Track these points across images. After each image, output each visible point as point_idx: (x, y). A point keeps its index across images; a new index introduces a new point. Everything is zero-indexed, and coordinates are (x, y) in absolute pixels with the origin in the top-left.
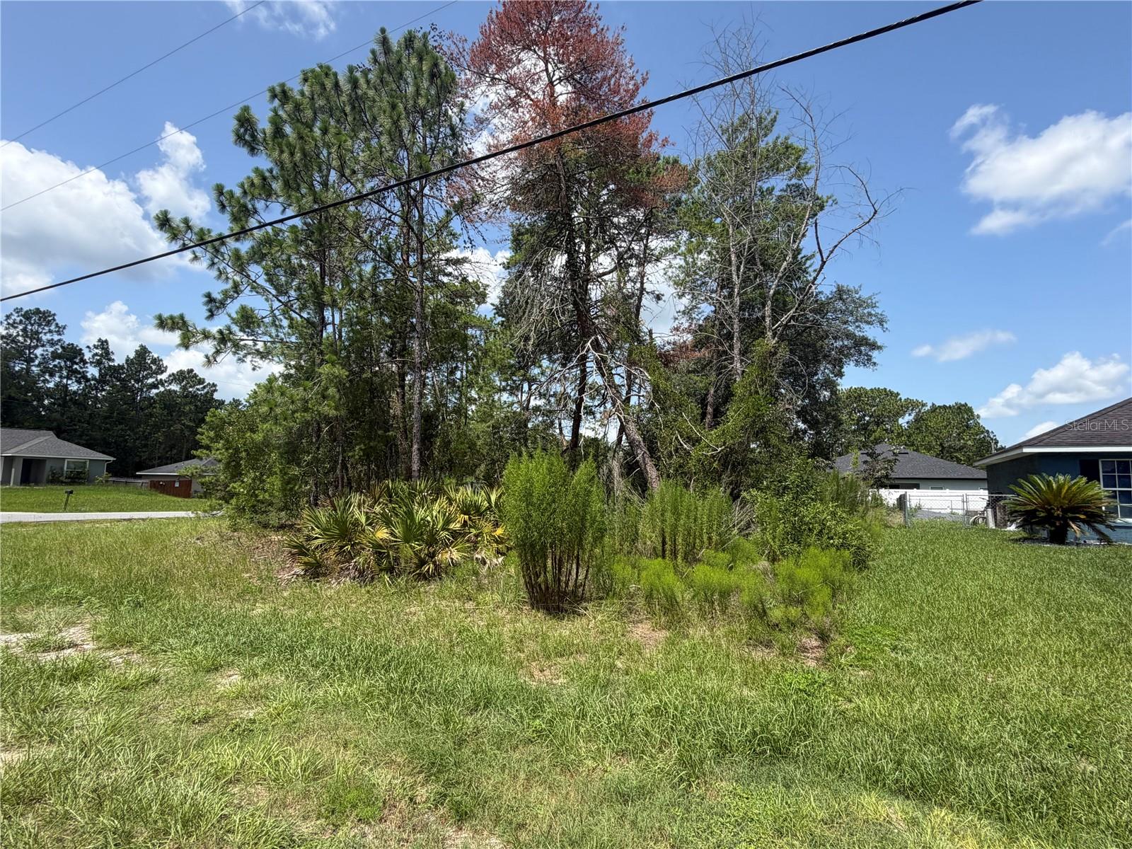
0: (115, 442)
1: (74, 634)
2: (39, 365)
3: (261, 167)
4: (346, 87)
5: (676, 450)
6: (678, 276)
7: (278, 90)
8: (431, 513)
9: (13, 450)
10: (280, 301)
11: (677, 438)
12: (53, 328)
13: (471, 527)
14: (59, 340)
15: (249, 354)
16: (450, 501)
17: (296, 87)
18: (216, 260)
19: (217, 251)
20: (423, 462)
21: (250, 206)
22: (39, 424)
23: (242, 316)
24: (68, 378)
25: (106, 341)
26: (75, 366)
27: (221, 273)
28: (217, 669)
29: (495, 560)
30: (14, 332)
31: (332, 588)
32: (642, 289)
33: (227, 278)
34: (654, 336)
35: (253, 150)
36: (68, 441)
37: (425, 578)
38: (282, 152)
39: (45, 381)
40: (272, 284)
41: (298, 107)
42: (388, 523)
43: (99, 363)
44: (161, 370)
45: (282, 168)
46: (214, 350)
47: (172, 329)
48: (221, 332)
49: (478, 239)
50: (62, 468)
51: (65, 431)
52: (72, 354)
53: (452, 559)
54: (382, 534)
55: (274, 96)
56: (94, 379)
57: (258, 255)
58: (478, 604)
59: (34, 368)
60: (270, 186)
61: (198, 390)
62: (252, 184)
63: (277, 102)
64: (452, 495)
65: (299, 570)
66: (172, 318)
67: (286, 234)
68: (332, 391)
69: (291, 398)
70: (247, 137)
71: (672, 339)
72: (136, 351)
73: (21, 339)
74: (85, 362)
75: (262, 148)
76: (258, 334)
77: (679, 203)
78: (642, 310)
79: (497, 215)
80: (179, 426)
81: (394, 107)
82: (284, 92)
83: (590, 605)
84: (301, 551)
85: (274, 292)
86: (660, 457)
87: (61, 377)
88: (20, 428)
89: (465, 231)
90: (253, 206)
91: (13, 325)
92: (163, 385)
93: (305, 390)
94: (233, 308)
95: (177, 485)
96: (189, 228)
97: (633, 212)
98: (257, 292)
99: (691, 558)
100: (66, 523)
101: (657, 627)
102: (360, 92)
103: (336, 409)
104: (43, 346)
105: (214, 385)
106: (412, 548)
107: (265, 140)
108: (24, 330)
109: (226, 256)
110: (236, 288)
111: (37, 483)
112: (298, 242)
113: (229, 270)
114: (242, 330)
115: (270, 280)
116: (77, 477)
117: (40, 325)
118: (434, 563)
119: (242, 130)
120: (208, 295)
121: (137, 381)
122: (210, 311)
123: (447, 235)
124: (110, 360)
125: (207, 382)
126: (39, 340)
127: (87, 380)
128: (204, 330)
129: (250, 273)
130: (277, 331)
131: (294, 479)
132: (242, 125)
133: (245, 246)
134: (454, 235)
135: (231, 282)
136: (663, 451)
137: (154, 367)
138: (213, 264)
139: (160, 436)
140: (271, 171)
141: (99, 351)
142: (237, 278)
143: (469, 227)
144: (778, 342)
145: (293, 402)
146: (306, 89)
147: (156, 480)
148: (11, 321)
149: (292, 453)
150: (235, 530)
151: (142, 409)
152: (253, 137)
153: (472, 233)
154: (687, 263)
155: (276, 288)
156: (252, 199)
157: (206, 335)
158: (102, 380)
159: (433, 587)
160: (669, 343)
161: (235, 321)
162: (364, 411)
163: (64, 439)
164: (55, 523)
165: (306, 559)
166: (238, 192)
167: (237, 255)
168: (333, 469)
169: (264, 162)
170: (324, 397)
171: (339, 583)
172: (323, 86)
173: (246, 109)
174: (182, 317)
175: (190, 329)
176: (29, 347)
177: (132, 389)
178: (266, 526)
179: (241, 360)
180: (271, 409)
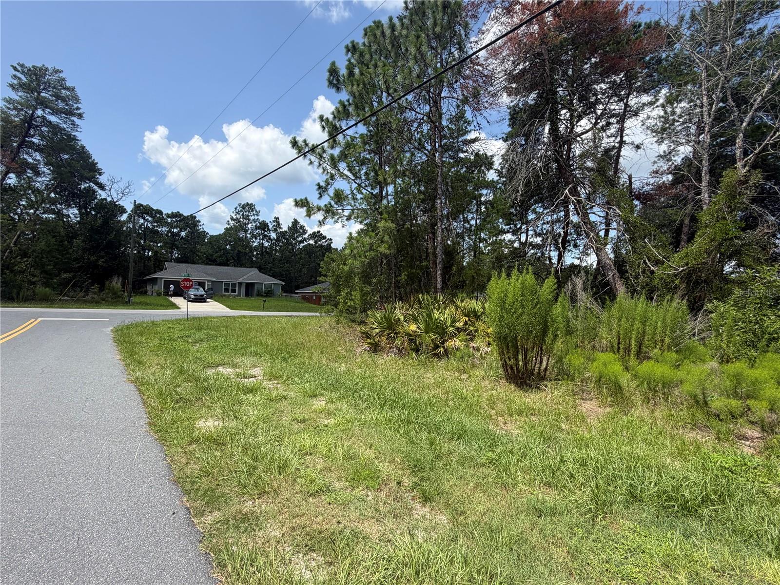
0: (286, 274)
1: (256, 371)
2: (250, 234)
3: (342, 100)
4: (388, 32)
5: (644, 272)
6: (656, 124)
7: (350, 45)
8: (443, 315)
9: (241, 279)
10: (356, 183)
11: (645, 262)
12: (254, 212)
13: (470, 325)
14: (258, 219)
15: (340, 217)
16: (457, 307)
17: (360, 40)
18: (321, 162)
19: (321, 157)
20: (444, 282)
21: (338, 126)
22: (252, 265)
23: (335, 194)
24: (263, 240)
25: (278, 218)
26: (266, 233)
27: (324, 170)
28: (314, 396)
29: (486, 348)
30: (238, 216)
31: (383, 359)
32: (622, 143)
33: (328, 173)
34: (633, 180)
35: (338, 89)
36: (264, 274)
37: (439, 357)
38: (353, 85)
39: (253, 242)
40: (351, 173)
41: (362, 55)
42: (415, 320)
43: (275, 230)
44: (305, 232)
45: (355, 97)
46: (323, 217)
47: (302, 207)
48: (326, 206)
49: (484, 123)
50: (262, 289)
51: (263, 269)
52: (264, 226)
53: (455, 346)
54: (413, 327)
55: (348, 51)
56: (274, 239)
57: (343, 156)
58: (470, 376)
59: (248, 235)
60: (348, 110)
61: (323, 242)
62: (339, 112)
63: (350, 54)
64: (459, 303)
65: (366, 346)
66: (301, 200)
67: (358, 139)
68: (386, 238)
69: (363, 243)
70: (335, 82)
71: (652, 181)
72: (292, 222)
73: (241, 220)
74: (270, 230)
75: (343, 87)
76: (345, 205)
77: (659, 61)
78: (621, 160)
79: (496, 102)
80: (314, 264)
81: (418, 37)
82: (354, 46)
83: (549, 384)
84: (367, 335)
85: (353, 178)
86: (628, 278)
87: (260, 239)
88: (244, 267)
89: (474, 119)
90: (340, 125)
91: (238, 213)
92: (306, 241)
93: (370, 238)
94: (331, 192)
95: (314, 298)
96: (307, 145)
97: (614, 77)
98: (343, 179)
99: (642, 355)
100: (262, 317)
101: (603, 405)
102: (396, 33)
103: (389, 248)
104: (251, 223)
105: (331, 239)
106: (430, 337)
107: (344, 81)
108: (243, 215)
109: (326, 159)
110: (332, 177)
111: (252, 296)
112: (365, 143)
113: (328, 167)
114: (336, 203)
115: (350, 170)
116: (269, 293)
117: (249, 212)
118: (444, 347)
119: (332, 78)
120: (318, 185)
121: (294, 239)
122: (320, 194)
123: (463, 123)
124: (280, 228)
125: (327, 237)
126: (249, 220)
127: (272, 240)
128: (318, 206)
129: (340, 168)
130: (355, 202)
131: (368, 293)
132: (331, 75)
133: (336, 152)
134: (469, 123)
135: (329, 175)
136: (631, 273)
137: (301, 231)
138: (320, 165)
139: (305, 270)
140: (348, 101)
141: (275, 224)
142: (333, 172)
143: (477, 114)
144: (749, 171)
145: (363, 246)
146: (366, 40)
147: (304, 295)
148: (237, 211)
149: (366, 278)
150: (338, 324)
151: (297, 255)
152: (338, 80)
153: (479, 118)
154: (666, 113)
155: (354, 175)
156: (339, 121)
157: (319, 209)
158: (278, 240)
159: (443, 363)
160: (648, 185)
161: (332, 198)
162: (407, 250)
163: (263, 273)
164: (258, 317)
165: (369, 341)
166: (331, 117)
167: (332, 158)
168: (389, 288)
169: (344, 96)
170: (382, 242)
171: (388, 356)
172: (375, 36)
173: (333, 63)
174: (306, 199)
175: (311, 206)
176: (245, 224)
177: (292, 244)
178: (354, 321)
179: (336, 222)
180: (352, 251)
